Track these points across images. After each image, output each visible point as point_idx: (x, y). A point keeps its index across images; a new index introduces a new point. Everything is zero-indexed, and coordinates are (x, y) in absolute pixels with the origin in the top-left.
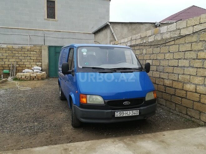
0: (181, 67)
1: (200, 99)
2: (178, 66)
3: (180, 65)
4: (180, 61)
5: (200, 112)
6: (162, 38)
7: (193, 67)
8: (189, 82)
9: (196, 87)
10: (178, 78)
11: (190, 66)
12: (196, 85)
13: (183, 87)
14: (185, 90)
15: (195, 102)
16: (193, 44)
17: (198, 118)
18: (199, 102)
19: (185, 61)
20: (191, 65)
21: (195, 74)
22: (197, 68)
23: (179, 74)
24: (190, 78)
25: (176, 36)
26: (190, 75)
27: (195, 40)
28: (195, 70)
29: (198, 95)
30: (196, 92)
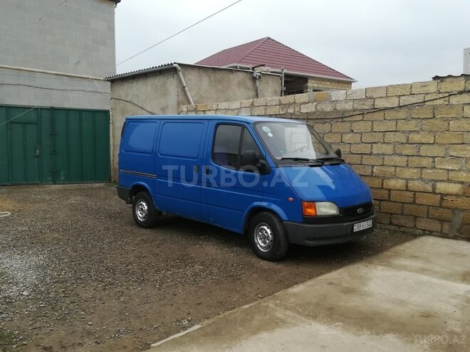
0: (378, 155)
1: (414, 199)
2: (371, 154)
3: (374, 152)
4: (374, 145)
5: (416, 217)
6: (335, 109)
7: (400, 155)
8: (395, 177)
9: (407, 183)
10: (372, 172)
11: (395, 154)
12: (407, 180)
13: (382, 185)
14: (386, 189)
15: (405, 205)
16: (399, 122)
17: (412, 226)
18: (414, 203)
19: (384, 146)
20: (398, 151)
21: (405, 164)
22: (408, 156)
23: (373, 166)
24: (395, 171)
25: (366, 107)
26: (396, 167)
27: (404, 117)
28: (405, 159)
29: (411, 194)
30: (407, 190)
